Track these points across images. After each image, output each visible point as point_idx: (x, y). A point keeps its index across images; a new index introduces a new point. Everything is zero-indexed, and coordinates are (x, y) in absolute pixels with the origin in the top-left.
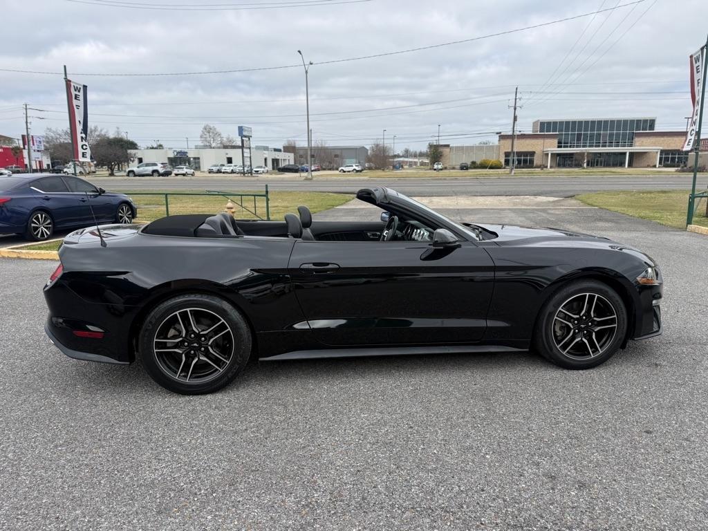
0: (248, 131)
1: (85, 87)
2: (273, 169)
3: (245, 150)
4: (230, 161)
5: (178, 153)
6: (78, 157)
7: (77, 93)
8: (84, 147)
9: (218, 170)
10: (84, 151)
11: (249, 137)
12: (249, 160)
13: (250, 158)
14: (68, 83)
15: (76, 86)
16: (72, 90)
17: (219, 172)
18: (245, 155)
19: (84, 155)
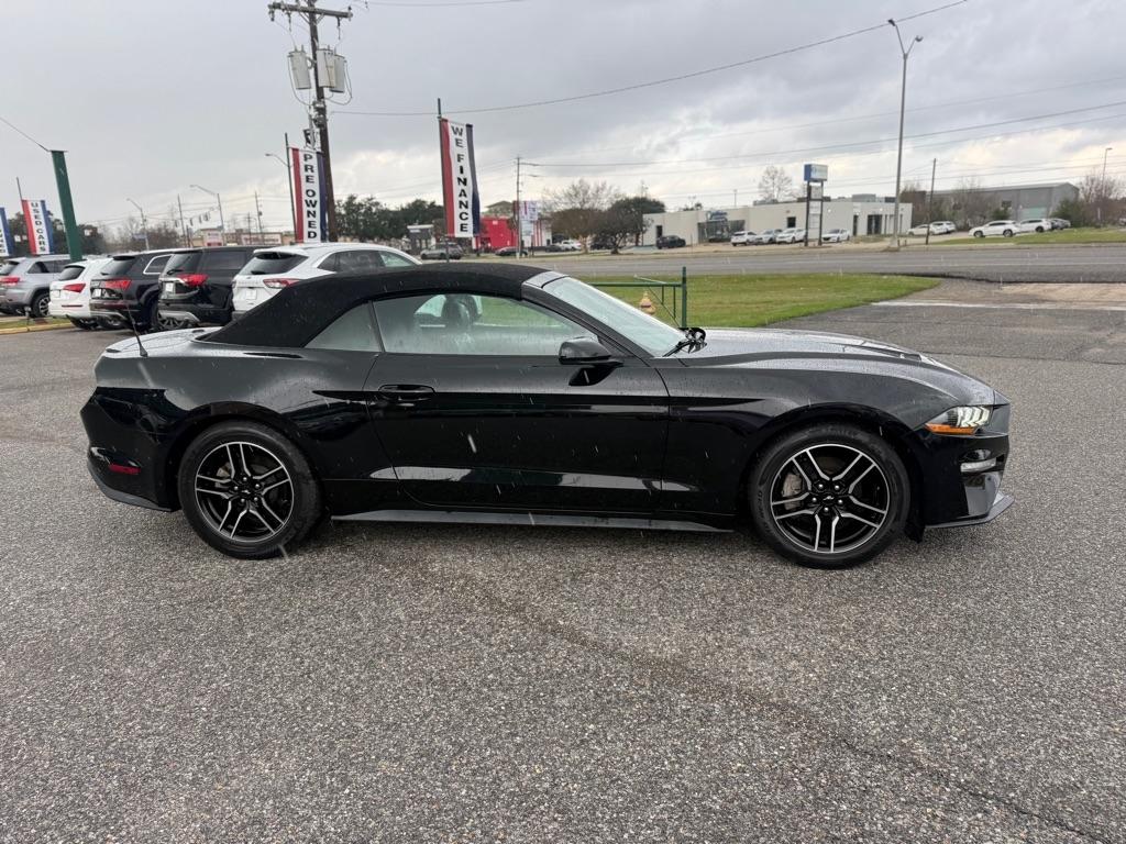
0: (820, 171)
1: (469, 127)
2: (869, 232)
3: (812, 204)
4: (792, 222)
5: (713, 215)
6: (453, 231)
7: (458, 136)
8: (464, 216)
9: (771, 239)
10: (463, 222)
11: (822, 181)
12: (818, 219)
13: (821, 215)
14: (443, 122)
15: (455, 127)
16: (451, 132)
17: (772, 242)
18: (812, 212)
19: (462, 228)
